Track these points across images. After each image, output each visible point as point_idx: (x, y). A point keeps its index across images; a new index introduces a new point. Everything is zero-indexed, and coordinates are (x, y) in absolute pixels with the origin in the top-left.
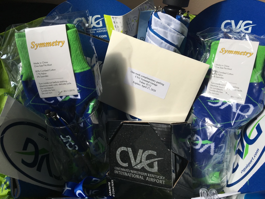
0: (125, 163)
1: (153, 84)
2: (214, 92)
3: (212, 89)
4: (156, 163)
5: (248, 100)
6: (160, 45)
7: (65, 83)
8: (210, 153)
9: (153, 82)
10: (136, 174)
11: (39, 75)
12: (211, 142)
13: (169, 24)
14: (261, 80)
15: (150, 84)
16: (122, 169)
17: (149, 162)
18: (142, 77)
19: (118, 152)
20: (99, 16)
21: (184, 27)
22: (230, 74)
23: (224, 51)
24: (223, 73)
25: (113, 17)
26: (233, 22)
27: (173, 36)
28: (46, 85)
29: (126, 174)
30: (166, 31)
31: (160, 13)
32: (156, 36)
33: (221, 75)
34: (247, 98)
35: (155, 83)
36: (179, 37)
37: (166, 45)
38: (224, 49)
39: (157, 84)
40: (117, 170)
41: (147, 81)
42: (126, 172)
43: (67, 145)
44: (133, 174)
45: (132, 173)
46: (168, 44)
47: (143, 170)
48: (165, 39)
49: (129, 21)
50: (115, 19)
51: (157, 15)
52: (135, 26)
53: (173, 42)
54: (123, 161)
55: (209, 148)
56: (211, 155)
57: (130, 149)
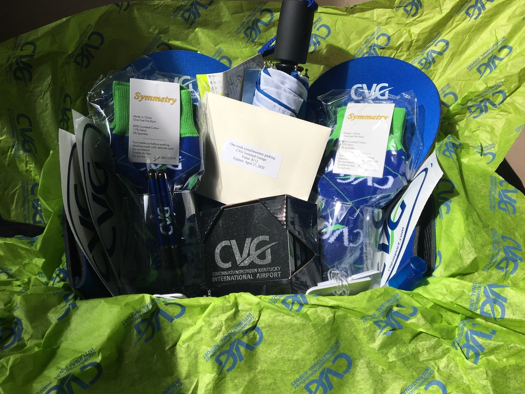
0: (228, 263)
1: (260, 158)
2: (344, 167)
3: (341, 163)
4: (269, 250)
5: (386, 172)
6: (273, 109)
7: (167, 147)
8: (343, 242)
9: (261, 156)
10: (243, 274)
12: (344, 226)
13: (283, 83)
14: (400, 147)
15: (256, 158)
16: (223, 273)
17: (259, 252)
18: (245, 151)
19: (218, 250)
21: (302, 88)
22: (363, 142)
23: (352, 116)
24: (353, 142)
25: (210, 76)
26: (365, 86)
27: (289, 97)
29: (228, 278)
30: (280, 91)
31: (270, 70)
32: (266, 98)
33: (351, 145)
34: (385, 169)
35: (263, 157)
36: (296, 100)
37: (280, 109)
38: (353, 114)
39: (266, 158)
40: (216, 276)
41: (252, 156)
42: (229, 275)
44: (239, 274)
45: (237, 274)
46: (283, 108)
47: (252, 265)
48: (279, 101)
49: (231, 80)
50: (212, 78)
51: (266, 72)
52: (239, 89)
53: (288, 105)
54: (225, 261)
55: (341, 234)
56: (345, 245)
57: (234, 242)
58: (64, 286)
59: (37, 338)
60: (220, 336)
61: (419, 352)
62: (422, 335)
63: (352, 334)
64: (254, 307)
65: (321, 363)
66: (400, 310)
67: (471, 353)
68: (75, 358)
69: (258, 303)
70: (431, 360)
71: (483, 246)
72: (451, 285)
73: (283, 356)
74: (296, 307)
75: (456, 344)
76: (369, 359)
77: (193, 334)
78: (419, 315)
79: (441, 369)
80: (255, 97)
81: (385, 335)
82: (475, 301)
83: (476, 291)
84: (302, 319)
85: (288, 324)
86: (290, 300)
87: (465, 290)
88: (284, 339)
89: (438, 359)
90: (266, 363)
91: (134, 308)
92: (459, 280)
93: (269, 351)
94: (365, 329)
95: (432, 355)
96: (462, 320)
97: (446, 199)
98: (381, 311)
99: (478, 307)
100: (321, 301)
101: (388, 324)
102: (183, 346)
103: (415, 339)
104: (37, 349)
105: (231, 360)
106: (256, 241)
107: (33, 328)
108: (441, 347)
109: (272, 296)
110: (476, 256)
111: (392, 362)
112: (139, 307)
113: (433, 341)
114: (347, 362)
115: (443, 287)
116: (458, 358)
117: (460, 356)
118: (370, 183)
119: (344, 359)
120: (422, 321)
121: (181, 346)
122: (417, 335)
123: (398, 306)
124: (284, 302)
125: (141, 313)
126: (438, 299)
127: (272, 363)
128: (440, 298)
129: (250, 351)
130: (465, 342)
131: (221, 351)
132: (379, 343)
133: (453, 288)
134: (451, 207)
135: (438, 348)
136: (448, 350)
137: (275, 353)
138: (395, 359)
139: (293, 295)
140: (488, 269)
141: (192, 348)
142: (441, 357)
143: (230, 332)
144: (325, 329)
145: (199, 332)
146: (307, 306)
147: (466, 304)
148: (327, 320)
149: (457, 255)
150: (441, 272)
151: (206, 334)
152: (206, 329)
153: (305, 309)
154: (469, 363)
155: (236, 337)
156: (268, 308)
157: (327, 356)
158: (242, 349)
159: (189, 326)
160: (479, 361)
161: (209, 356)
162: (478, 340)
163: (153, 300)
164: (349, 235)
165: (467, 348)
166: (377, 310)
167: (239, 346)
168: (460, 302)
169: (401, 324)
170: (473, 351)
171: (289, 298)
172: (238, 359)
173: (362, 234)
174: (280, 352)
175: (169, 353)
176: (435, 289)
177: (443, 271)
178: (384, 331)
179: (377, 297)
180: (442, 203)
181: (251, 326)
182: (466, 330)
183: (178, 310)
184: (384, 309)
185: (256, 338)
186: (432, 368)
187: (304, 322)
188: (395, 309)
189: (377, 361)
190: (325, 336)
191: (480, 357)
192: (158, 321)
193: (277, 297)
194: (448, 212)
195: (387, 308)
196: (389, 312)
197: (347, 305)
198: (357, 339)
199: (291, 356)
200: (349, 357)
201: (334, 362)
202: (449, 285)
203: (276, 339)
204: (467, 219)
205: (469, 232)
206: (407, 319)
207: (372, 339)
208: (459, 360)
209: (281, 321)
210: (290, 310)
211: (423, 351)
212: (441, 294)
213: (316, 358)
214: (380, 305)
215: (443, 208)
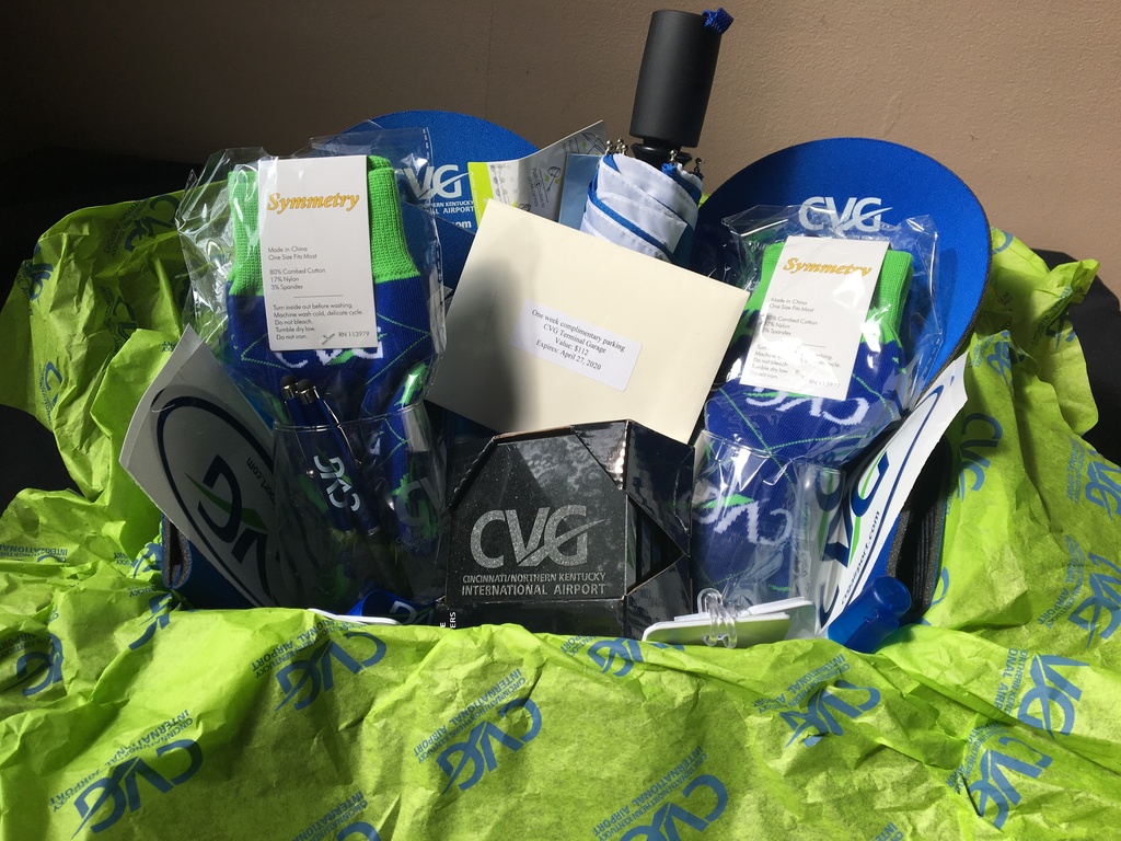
0: (497, 557)
1: (593, 347)
2: (764, 372)
3: (761, 364)
4: (585, 536)
5: (855, 390)
6: (619, 240)
7: (347, 309)
8: (747, 534)
9: (594, 342)
10: (527, 583)
11: (278, 283)
12: (750, 500)
13: (643, 187)
14: (891, 337)
15: (584, 346)
16: (485, 578)
18: (563, 328)
19: (477, 531)
20: (455, 168)
21: (684, 199)
22: (809, 322)
23: (794, 265)
24: (791, 320)
25: (493, 167)
26: (830, 201)
27: (654, 216)
28: (294, 311)
29: (495, 590)
30: (635, 204)
31: (619, 158)
32: (607, 218)
33: (783, 326)
34: (853, 383)
35: (600, 345)
36: (669, 223)
37: (634, 241)
38: (796, 260)
39: (605, 346)
40: (469, 584)
41: (577, 340)
42: (496, 584)
43: (329, 490)
44: (517, 584)
45: (514, 583)
46: (641, 239)
47: (547, 565)
48: (633, 225)
49: (535, 175)
50: (497, 170)
51: (611, 162)
52: (553, 194)
53: (652, 234)
54: (490, 552)
55: (744, 517)
56: (750, 541)
57: (512, 514)
58: (154, 579)
59: (87, 680)
60: (451, 711)
61: (874, 790)
62: (885, 753)
63: (732, 735)
64: (527, 658)
65: (660, 791)
66: (840, 694)
67: (990, 803)
68: (151, 728)
69: (538, 651)
70: (900, 809)
71: (1044, 568)
72: (961, 648)
73: (581, 768)
74: (617, 666)
75: (959, 779)
76: (765, 793)
77: (397, 702)
78: (881, 710)
79: (919, 831)
80: (585, 215)
81: (803, 744)
82: (1010, 689)
83: (1015, 667)
84: (626, 693)
85: (597, 702)
86: (606, 650)
87: (989, 662)
88: (585, 733)
89: (916, 809)
90: (543, 779)
91: (280, 638)
92: (979, 640)
93: (552, 756)
94: (762, 728)
95: (903, 800)
96: (977, 728)
97: (977, 458)
98: (798, 691)
99: (1016, 703)
100: (672, 658)
101: (811, 721)
102: (376, 724)
103: (870, 760)
104: (81, 702)
105: (471, 765)
106: (559, 515)
107: (82, 658)
108: (925, 785)
109: (569, 637)
110: (1026, 588)
111: (813, 805)
112: (292, 634)
113: (908, 770)
114: (715, 795)
115: (944, 652)
116: (960, 812)
117: (965, 808)
118: (815, 411)
119: (709, 789)
120: (887, 723)
121: (371, 725)
122: (872, 753)
123: (837, 684)
124: (592, 652)
125: (293, 649)
126: (929, 676)
127: (555, 782)
128: (932, 674)
129: (513, 752)
130: (980, 777)
131: (451, 744)
132: (789, 760)
133: (965, 655)
134: (986, 477)
135: (917, 785)
136: (940, 792)
137: (565, 760)
138: (820, 800)
139: (613, 639)
140: (1052, 620)
141: (393, 730)
142: (924, 806)
143: (472, 704)
144: (673, 720)
145: (409, 698)
146: (641, 666)
147: (990, 693)
148: (679, 700)
149: (983, 581)
150: (942, 616)
151: (423, 705)
152: (423, 694)
153: (635, 672)
154: (983, 824)
155: (484, 717)
156: (557, 663)
157: (674, 779)
158: (496, 745)
159: (391, 684)
160: (1007, 822)
161: (426, 750)
162: (1006, 776)
163: (319, 624)
164: (759, 519)
165: (982, 790)
166: (790, 689)
167: (490, 737)
168: (977, 689)
169: (840, 724)
170: (994, 799)
171: (604, 644)
172: (485, 764)
173: (789, 519)
174: (575, 758)
175: (346, 736)
176: (925, 654)
177: (947, 613)
178: (803, 735)
179: (797, 660)
180: (966, 465)
181: (517, 696)
182: (984, 750)
183: (370, 650)
184: (805, 688)
185: (526, 725)
186: (900, 828)
187: (629, 700)
188: (831, 690)
189: (782, 799)
190: (671, 733)
191: (1010, 813)
192: (327, 667)
193: (580, 640)
194: (977, 487)
195: (813, 686)
196: (815, 696)
197: (727, 673)
198: (742, 749)
199: (596, 770)
200: (722, 785)
201: (687, 792)
202: (957, 649)
203: (568, 731)
204: (1018, 505)
205: (1018, 534)
206: (855, 713)
207: (776, 749)
208: (961, 816)
209: (581, 693)
210: (604, 672)
211: (885, 789)
212: (937, 665)
213: (650, 780)
214: (797, 678)
215: (968, 478)
